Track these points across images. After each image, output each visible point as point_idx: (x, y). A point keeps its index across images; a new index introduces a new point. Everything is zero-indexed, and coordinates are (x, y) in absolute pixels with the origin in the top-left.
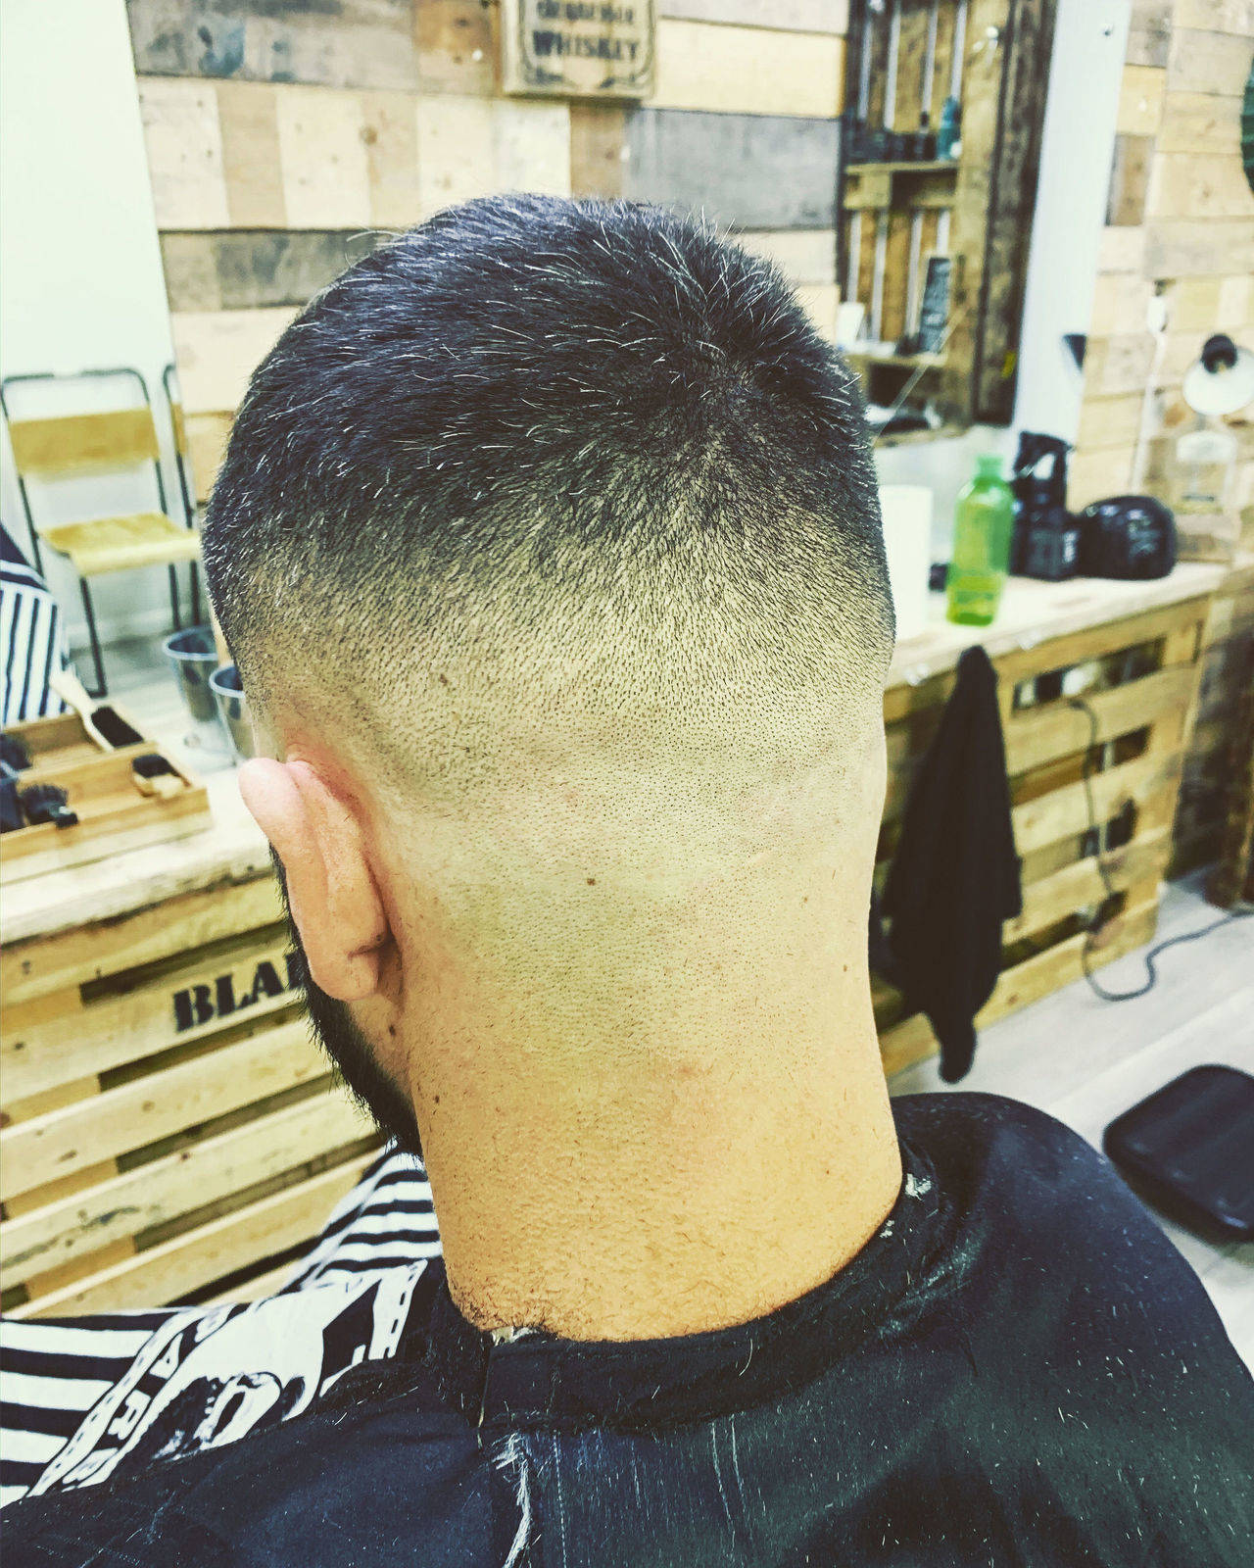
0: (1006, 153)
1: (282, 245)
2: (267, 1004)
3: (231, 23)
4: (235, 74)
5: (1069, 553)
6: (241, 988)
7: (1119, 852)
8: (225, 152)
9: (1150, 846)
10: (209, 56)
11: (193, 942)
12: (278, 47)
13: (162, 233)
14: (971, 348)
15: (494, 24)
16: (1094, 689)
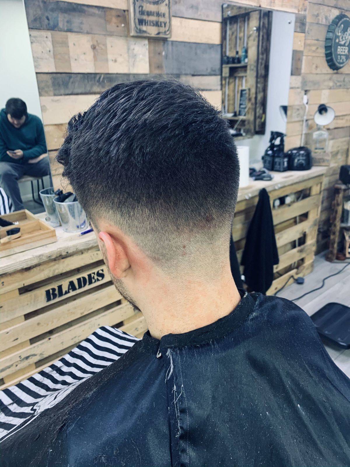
0: (260, 61)
1: (70, 78)
2: (72, 293)
3: (55, 15)
4: (56, 29)
5: (286, 164)
6: (65, 288)
7: (302, 247)
8: (54, 51)
9: (311, 245)
10: (49, 24)
11: (51, 275)
12: (68, 22)
13: (37, 73)
14: (253, 113)
15: (127, 17)
16: (293, 202)
